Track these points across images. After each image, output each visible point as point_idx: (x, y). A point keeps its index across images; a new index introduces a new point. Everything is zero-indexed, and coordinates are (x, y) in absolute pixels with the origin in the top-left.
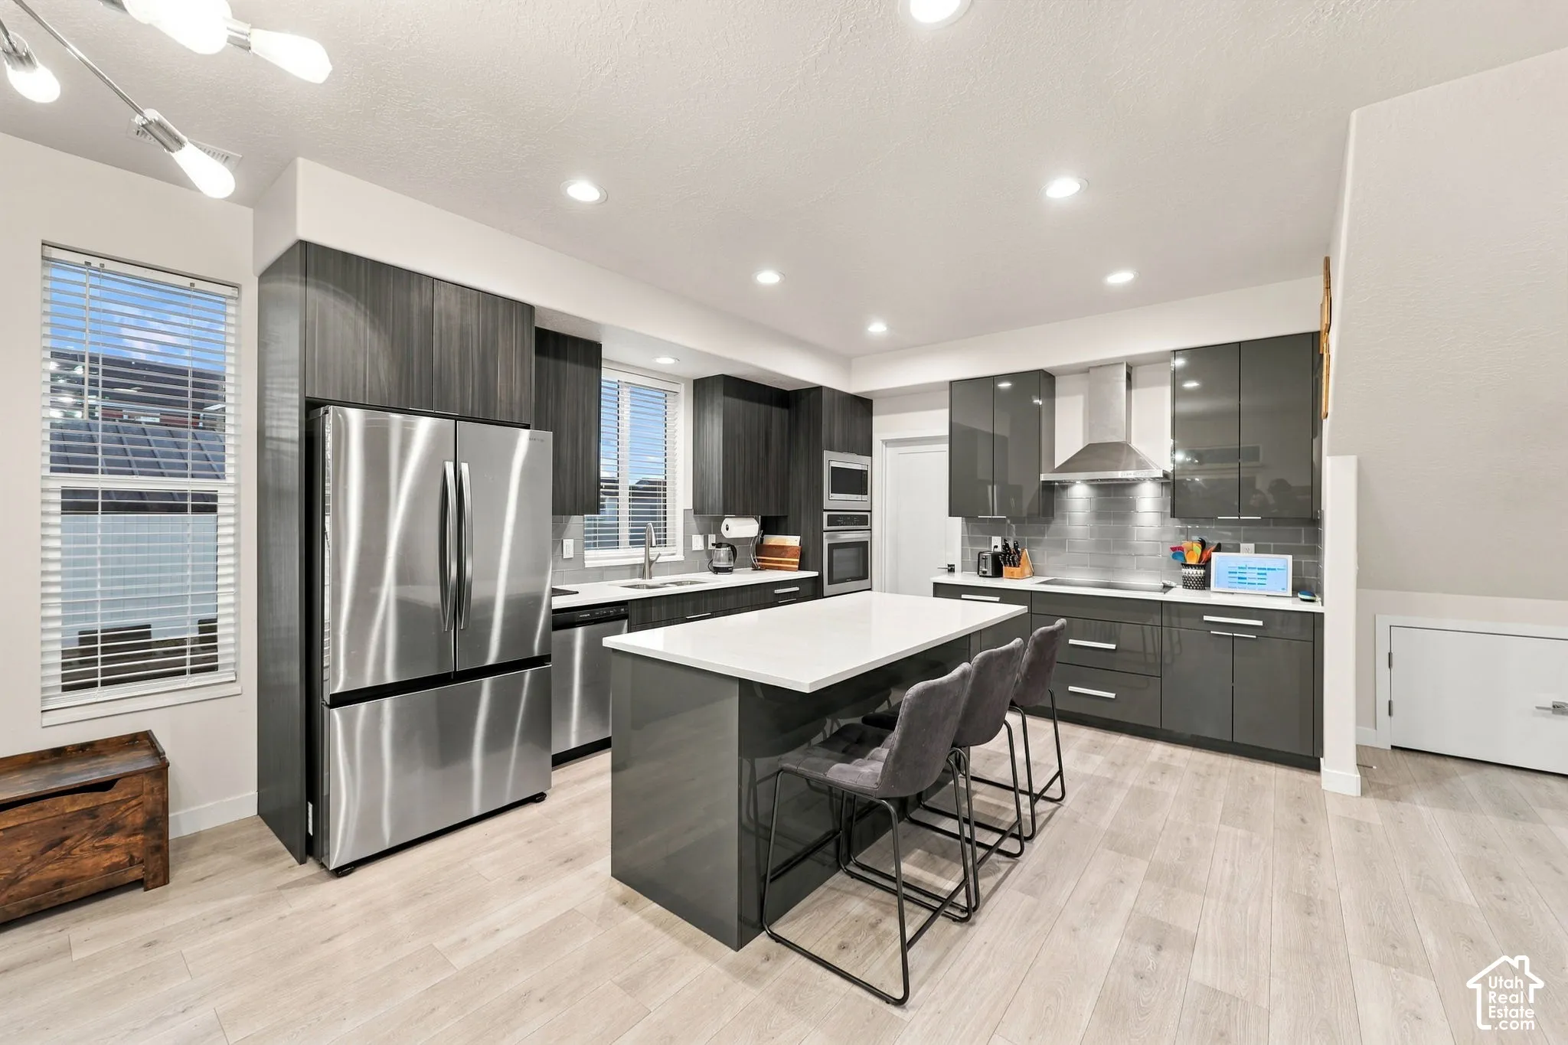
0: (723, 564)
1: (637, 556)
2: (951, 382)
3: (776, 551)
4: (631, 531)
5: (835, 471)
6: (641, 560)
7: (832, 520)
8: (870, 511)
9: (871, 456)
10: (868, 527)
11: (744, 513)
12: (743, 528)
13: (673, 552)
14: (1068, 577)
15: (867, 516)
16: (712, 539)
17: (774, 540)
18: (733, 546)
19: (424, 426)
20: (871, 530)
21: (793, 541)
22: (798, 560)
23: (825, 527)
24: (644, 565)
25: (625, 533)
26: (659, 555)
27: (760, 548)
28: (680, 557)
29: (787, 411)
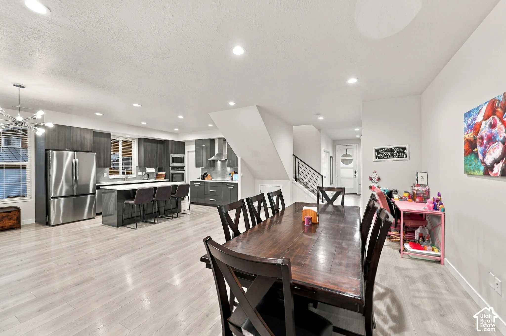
0: (145, 178)
1: (124, 176)
2: (196, 140)
3: (160, 175)
4: (122, 171)
5: (173, 158)
6: (124, 177)
7: (172, 168)
8: (185, 166)
9: (185, 154)
10: (184, 170)
11: (150, 167)
12: (151, 170)
13: (134, 175)
14: (218, 179)
15: (184, 168)
16: (144, 173)
17: (160, 173)
18: (148, 175)
19: (70, 153)
20: (185, 170)
21: (164, 173)
22: (164, 177)
23: (170, 170)
24: (125, 178)
25: (121, 172)
26: (128, 176)
27: (157, 175)
28: (135, 177)
29: (162, 145)
